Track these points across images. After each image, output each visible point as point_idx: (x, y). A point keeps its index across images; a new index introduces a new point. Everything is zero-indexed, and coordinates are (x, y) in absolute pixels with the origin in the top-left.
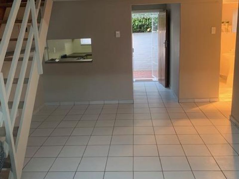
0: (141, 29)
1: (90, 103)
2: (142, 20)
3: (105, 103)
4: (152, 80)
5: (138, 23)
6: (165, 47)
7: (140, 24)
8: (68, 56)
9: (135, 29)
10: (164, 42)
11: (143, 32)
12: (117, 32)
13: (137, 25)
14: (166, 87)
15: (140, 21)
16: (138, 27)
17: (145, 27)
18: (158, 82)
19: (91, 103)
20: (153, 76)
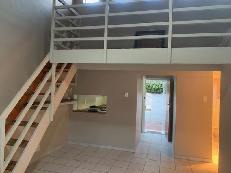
0: (158, 91)
1: (100, 147)
2: (158, 85)
3: (112, 149)
4: (161, 133)
5: (155, 87)
6: (169, 108)
7: (157, 87)
8: (96, 107)
9: (153, 91)
10: (169, 104)
11: (160, 93)
12: (126, 93)
13: (155, 88)
14: (169, 141)
15: (157, 86)
16: (156, 89)
17: (160, 90)
18: (165, 136)
19: (102, 147)
20: (162, 129)
